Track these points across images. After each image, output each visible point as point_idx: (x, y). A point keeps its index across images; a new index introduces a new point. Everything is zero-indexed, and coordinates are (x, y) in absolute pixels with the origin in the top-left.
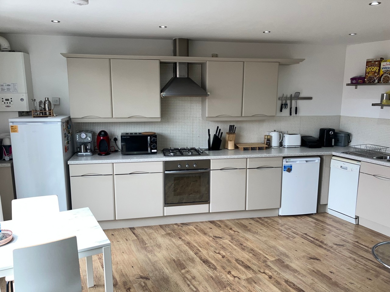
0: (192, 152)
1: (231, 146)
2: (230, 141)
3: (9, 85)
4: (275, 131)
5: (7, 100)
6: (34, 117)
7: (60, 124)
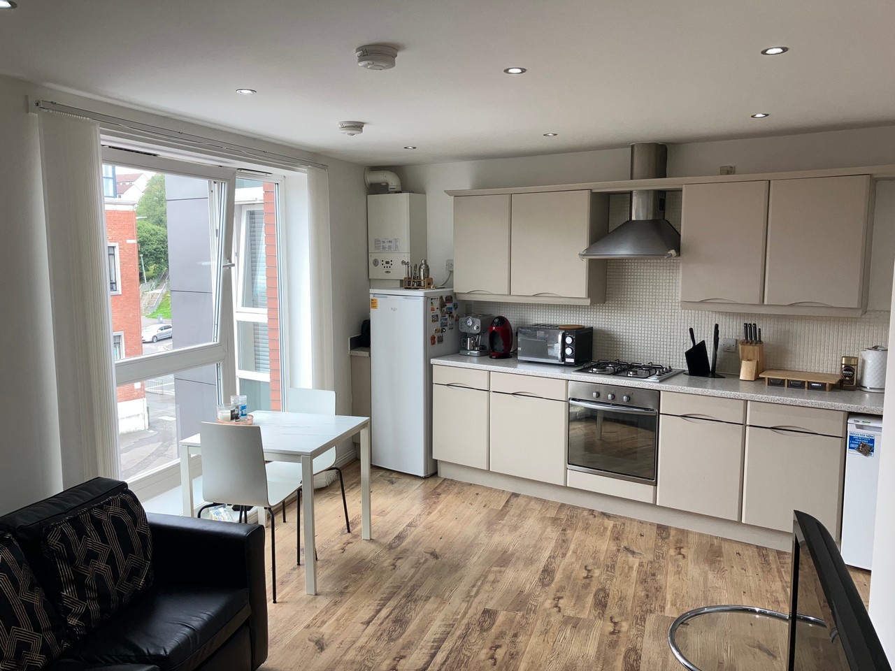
0: (636, 372)
1: (746, 371)
2: (748, 360)
3: (390, 242)
4: (875, 348)
5: (387, 263)
6: (406, 288)
7: (422, 299)
